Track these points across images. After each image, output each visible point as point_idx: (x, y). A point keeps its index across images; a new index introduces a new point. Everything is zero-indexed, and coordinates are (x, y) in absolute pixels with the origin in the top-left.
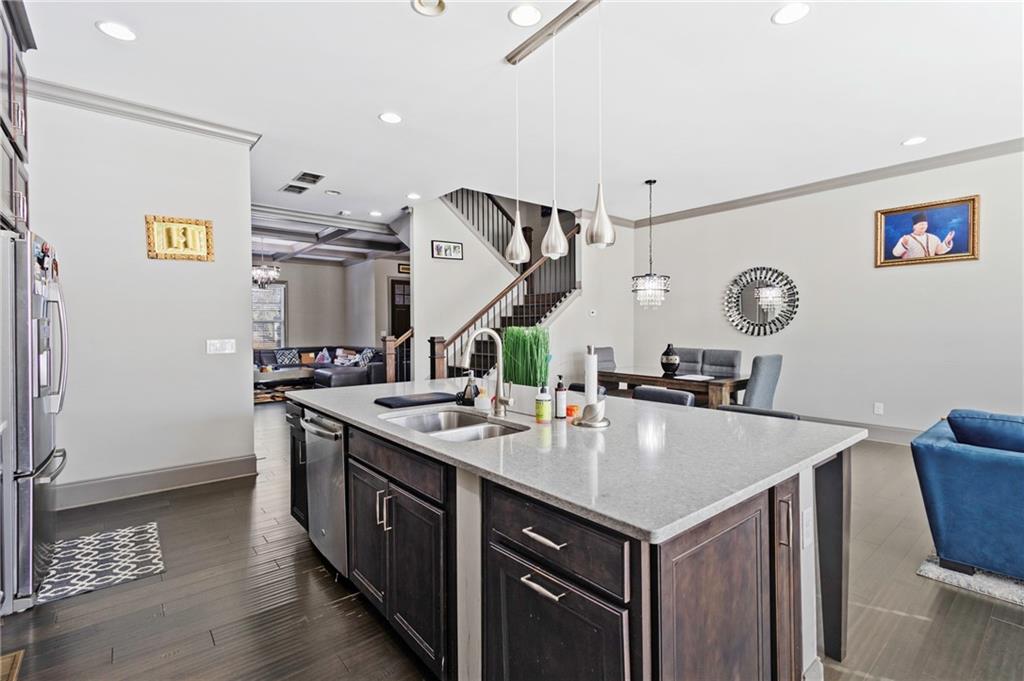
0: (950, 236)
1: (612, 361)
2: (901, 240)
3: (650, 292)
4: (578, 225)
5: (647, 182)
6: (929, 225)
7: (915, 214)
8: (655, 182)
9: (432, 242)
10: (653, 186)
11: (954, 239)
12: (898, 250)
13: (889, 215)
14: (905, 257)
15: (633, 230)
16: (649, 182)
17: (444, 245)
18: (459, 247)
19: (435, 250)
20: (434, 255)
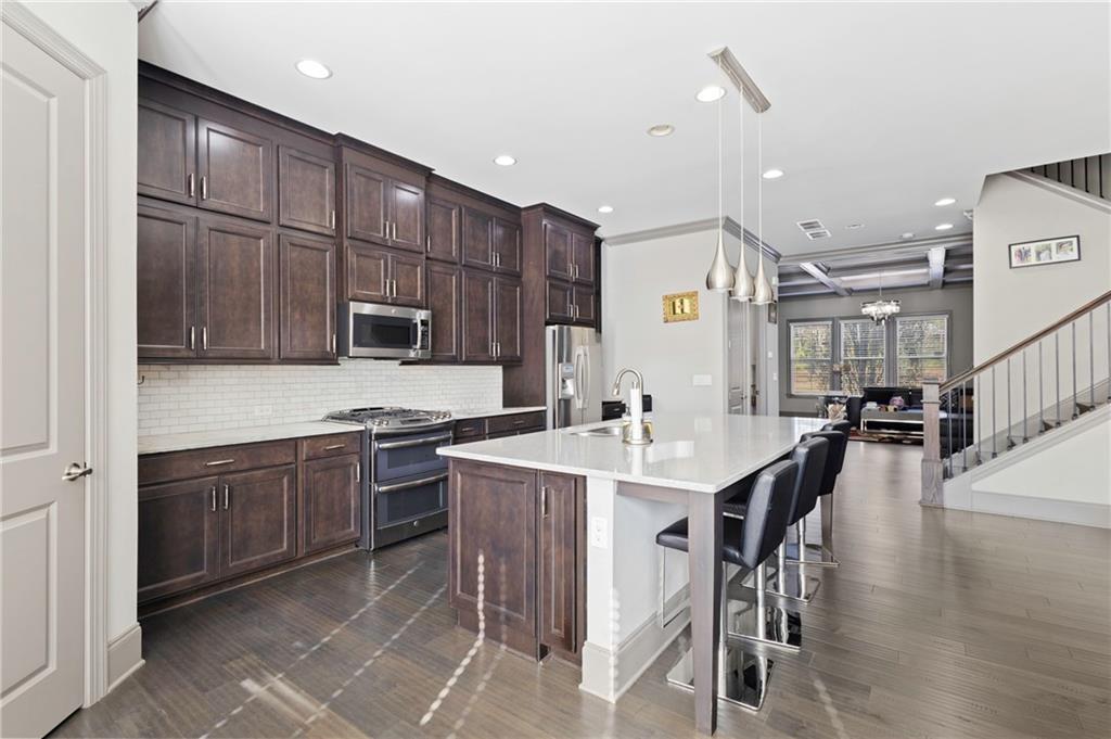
9: (1010, 246)
17: (1033, 247)
18: (1071, 243)
19: (1016, 254)
20: (1013, 265)
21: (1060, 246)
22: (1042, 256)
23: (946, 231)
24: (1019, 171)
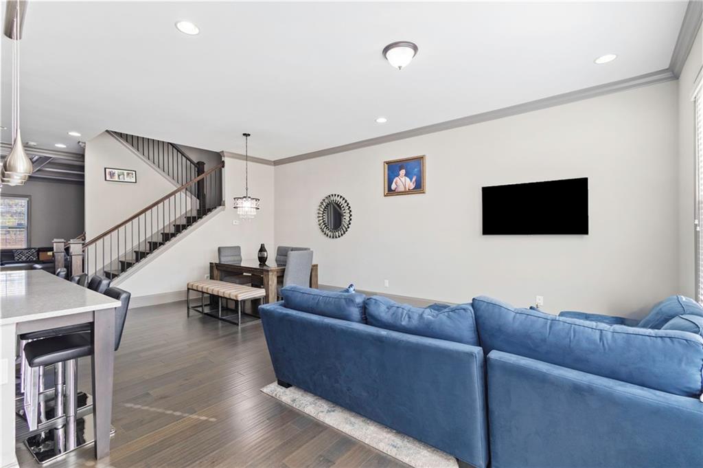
0: (414, 179)
1: (240, 255)
2: (395, 180)
3: (247, 209)
4: (223, 162)
5: (244, 134)
6: (406, 172)
7: (400, 164)
8: (249, 135)
9: (105, 169)
10: (248, 137)
11: (416, 180)
12: (393, 187)
13: (389, 164)
14: (397, 191)
15: (273, 167)
16: (246, 135)
17: (116, 171)
18: (132, 174)
19: (108, 174)
20: (107, 179)
21: (128, 174)
22: (121, 177)
23: (60, 148)
24: (112, 132)
